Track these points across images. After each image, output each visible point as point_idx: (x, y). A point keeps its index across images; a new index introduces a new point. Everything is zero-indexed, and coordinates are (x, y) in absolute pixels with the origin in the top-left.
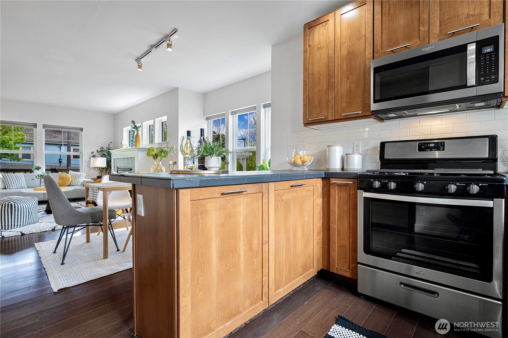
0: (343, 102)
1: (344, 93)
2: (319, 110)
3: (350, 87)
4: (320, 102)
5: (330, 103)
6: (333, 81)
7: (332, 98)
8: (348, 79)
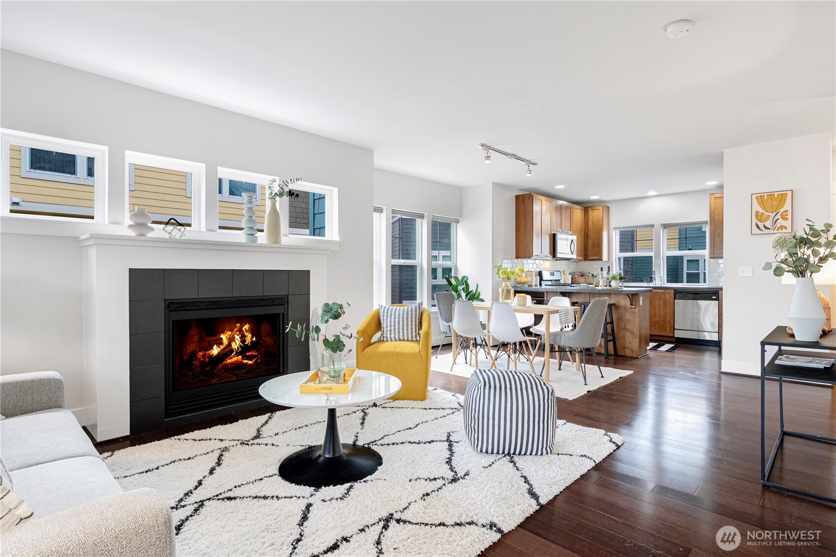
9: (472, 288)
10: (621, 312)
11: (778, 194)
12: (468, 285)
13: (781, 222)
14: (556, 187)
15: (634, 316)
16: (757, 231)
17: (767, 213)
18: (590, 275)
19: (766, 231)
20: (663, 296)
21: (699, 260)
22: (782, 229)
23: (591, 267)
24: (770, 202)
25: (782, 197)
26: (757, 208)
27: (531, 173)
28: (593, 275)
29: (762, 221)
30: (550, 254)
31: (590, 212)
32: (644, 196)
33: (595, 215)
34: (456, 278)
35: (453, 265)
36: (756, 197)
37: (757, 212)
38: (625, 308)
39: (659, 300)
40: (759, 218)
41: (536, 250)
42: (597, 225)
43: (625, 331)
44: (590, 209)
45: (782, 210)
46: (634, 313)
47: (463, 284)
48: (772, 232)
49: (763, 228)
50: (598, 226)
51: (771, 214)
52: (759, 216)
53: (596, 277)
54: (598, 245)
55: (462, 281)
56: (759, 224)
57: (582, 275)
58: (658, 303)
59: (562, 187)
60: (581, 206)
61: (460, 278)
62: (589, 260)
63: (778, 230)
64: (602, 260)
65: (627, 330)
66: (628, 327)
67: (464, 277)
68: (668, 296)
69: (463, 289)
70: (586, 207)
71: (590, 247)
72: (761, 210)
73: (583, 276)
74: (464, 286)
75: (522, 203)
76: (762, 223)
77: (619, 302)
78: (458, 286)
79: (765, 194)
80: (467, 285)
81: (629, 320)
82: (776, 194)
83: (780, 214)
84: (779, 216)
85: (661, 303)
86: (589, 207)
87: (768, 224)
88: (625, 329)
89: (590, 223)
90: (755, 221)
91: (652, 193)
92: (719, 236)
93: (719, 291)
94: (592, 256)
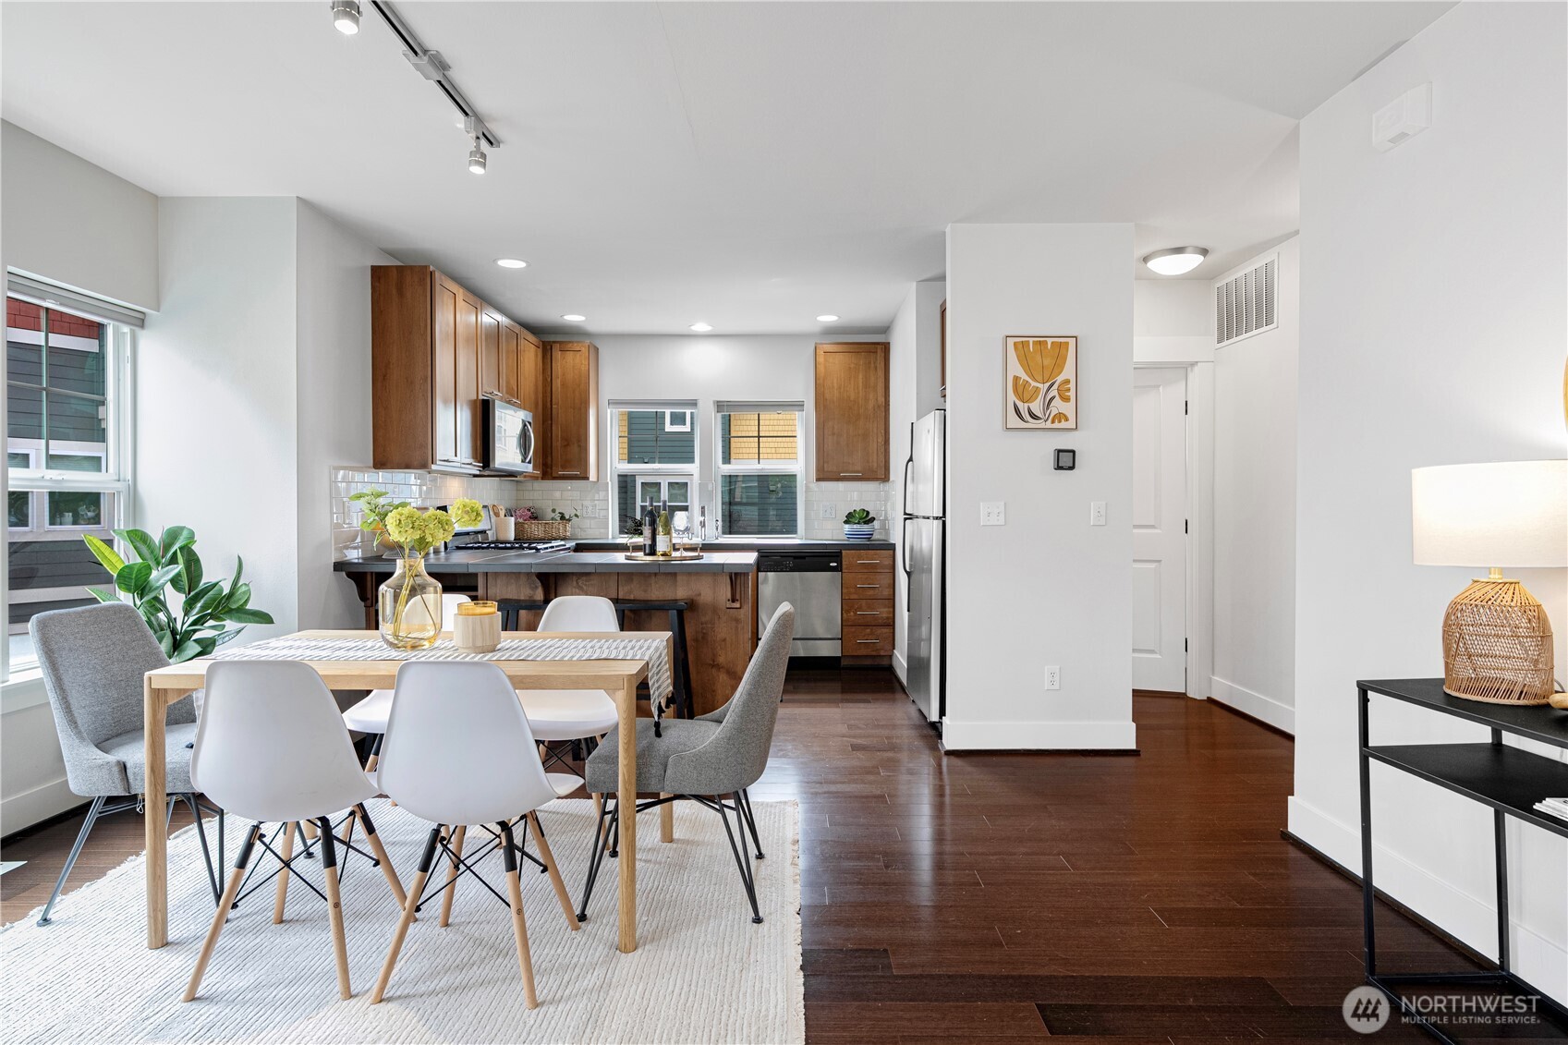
9: (215, 573)
10: (703, 619)
11: (1052, 343)
12: (198, 561)
13: (1058, 406)
14: (504, 263)
15: (737, 628)
16: (1014, 421)
17: (1033, 384)
18: (558, 517)
19: (1032, 423)
22: (1060, 422)
23: (558, 495)
24: (1038, 358)
25: (1060, 348)
26: (1016, 369)
27: (484, 165)
28: (563, 517)
29: (1025, 400)
30: (475, 457)
31: (557, 354)
32: (685, 332)
33: (566, 364)
34: (138, 538)
35: (118, 485)
36: (1015, 344)
37: (1016, 379)
38: (715, 609)
40: (1020, 390)
41: (443, 448)
42: (574, 391)
43: (714, 670)
44: (556, 348)
45: (1060, 379)
46: (737, 621)
47: (173, 560)
48: (1043, 426)
49: (1027, 417)
51: (1040, 386)
52: (1020, 389)
53: (569, 520)
55: (167, 547)
56: (1020, 405)
57: (534, 517)
59: (519, 265)
60: (537, 337)
61: (157, 537)
62: (555, 478)
63: (1053, 422)
64: (586, 480)
65: (718, 667)
66: (721, 660)
67: (173, 535)
69: (175, 582)
70: (550, 340)
71: (557, 444)
72: (1024, 376)
73: (536, 518)
74: (179, 567)
75: (394, 292)
76: (1026, 405)
77: (700, 595)
78: (149, 569)
79: (1031, 340)
80: (193, 563)
81: (725, 640)
82: (1050, 341)
83: (1055, 386)
84: (1054, 392)
86: (554, 342)
87: (1036, 407)
88: (713, 666)
89: (557, 384)
90: (1012, 397)
91: (701, 327)
92: (833, 434)
93: (843, 551)
94: (564, 468)
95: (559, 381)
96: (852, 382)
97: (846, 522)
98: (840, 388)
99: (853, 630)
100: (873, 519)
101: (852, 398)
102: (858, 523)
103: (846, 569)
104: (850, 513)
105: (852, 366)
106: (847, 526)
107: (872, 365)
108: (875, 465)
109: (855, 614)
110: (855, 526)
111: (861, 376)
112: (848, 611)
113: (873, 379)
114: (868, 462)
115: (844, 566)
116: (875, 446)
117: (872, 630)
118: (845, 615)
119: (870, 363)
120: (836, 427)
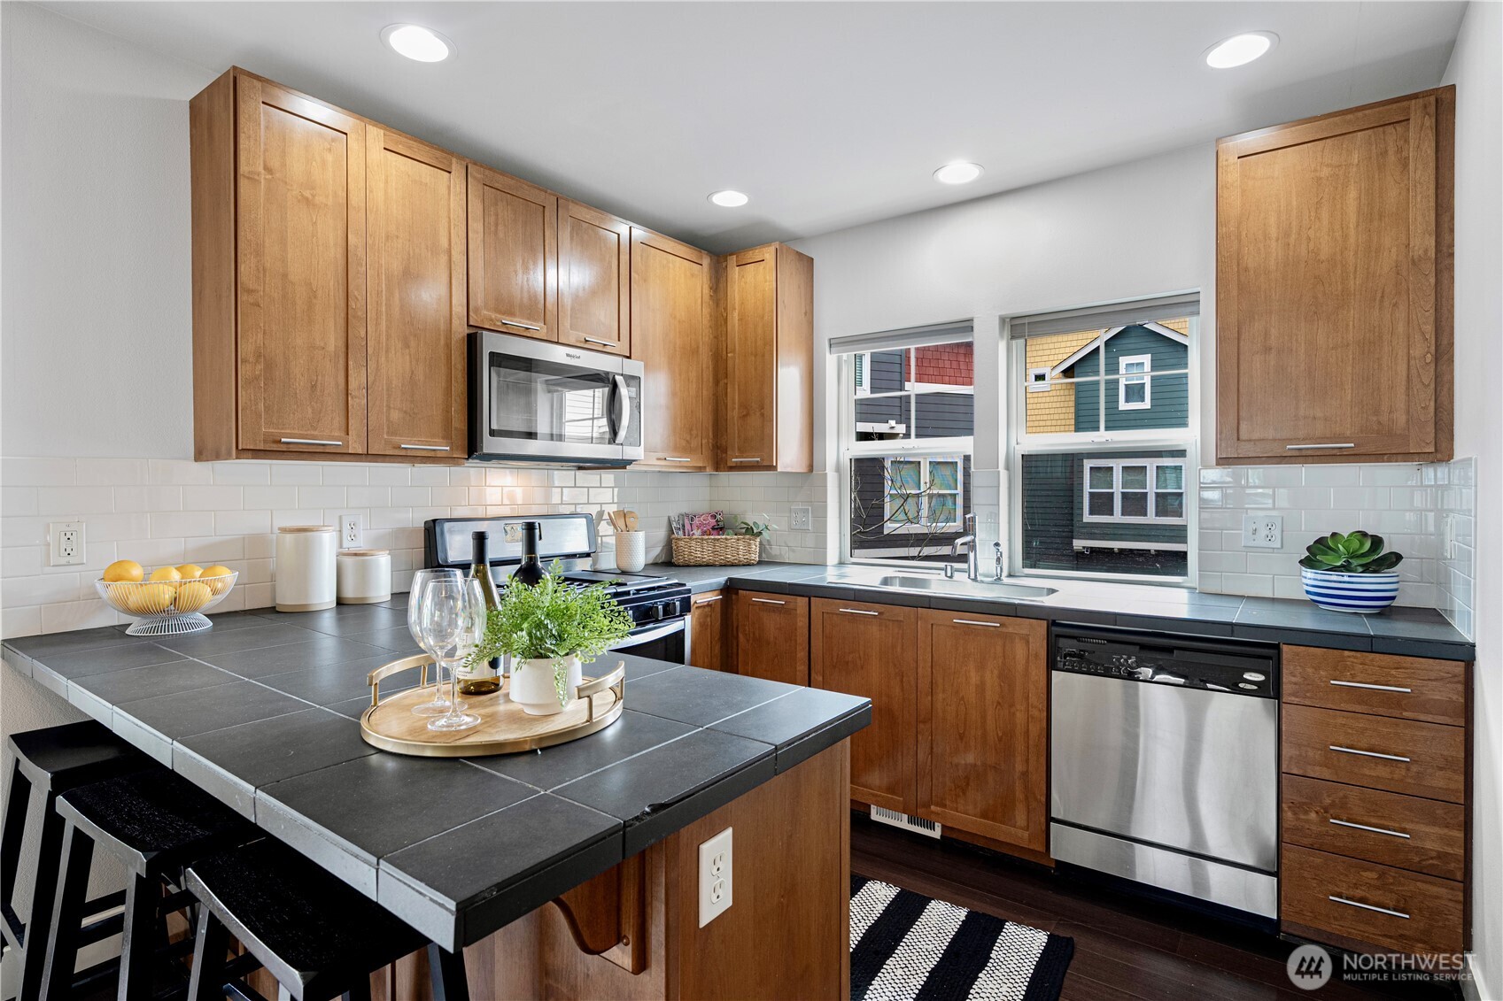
0: (392, 406)
1: (394, 382)
2: (310, 411)
3: (413, 372)
4: (314, 387)
5: (352, 398)
6: (363, 334)
7: (362, 387)
8: (407, 346)
18: (741, 528)
20: (999, 649)
21: (1146, 467)
23: (739, 495)
28: (749, 530)
31: (734, 272)
33: (748, 284)
39: (981, 667)
42: (755, 328)
44: (732, 260)
50: (760, 331)
53: (762, 534)
54: (761, 407)
57: (719, 528)
58: (974, 678)
62: (731, 469)
64: (772, 468)
68: (1020, 651)
70: (719, 252)
71: (734, 413)
75: (206, 136)
85: (991, 678)
86: (729, 252)
89: (734, 318)
91: (959, 173)
92: (1267, 350)
93: (1285, 648)
94: (742, 452)
95: (736, 314)
96: (1325, 215)
97: (1308, 563)
98: (1287, 235)
99: (1318, 861)
100: (1396, 558)
101: (1325, 253)
102: (1346, 568)
103: (1294, 694)
104: (1321, 541)
105: (1325, 172)
106: (1309, 574)
107: (1392, 157)
108: (1401, 418)
109: (1324, 821)
110: (1334, 576)
111: (1352, 194)
112: (1298, 808)
113: (1393, 194)
114: (1377, 412)
115: (1287, 688)
116: (1402, 368)
117: (1382, 875)
118: (1288, 815)
119: (1384, 153)
120: (1274, 332)
